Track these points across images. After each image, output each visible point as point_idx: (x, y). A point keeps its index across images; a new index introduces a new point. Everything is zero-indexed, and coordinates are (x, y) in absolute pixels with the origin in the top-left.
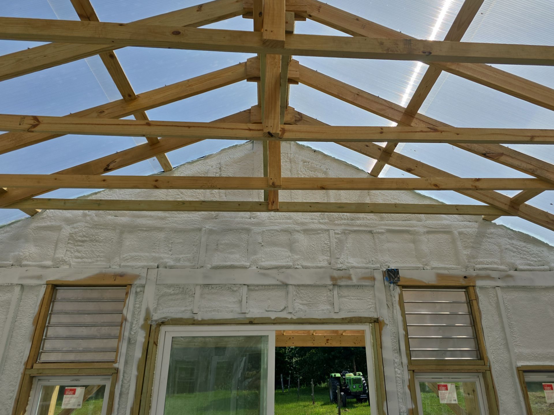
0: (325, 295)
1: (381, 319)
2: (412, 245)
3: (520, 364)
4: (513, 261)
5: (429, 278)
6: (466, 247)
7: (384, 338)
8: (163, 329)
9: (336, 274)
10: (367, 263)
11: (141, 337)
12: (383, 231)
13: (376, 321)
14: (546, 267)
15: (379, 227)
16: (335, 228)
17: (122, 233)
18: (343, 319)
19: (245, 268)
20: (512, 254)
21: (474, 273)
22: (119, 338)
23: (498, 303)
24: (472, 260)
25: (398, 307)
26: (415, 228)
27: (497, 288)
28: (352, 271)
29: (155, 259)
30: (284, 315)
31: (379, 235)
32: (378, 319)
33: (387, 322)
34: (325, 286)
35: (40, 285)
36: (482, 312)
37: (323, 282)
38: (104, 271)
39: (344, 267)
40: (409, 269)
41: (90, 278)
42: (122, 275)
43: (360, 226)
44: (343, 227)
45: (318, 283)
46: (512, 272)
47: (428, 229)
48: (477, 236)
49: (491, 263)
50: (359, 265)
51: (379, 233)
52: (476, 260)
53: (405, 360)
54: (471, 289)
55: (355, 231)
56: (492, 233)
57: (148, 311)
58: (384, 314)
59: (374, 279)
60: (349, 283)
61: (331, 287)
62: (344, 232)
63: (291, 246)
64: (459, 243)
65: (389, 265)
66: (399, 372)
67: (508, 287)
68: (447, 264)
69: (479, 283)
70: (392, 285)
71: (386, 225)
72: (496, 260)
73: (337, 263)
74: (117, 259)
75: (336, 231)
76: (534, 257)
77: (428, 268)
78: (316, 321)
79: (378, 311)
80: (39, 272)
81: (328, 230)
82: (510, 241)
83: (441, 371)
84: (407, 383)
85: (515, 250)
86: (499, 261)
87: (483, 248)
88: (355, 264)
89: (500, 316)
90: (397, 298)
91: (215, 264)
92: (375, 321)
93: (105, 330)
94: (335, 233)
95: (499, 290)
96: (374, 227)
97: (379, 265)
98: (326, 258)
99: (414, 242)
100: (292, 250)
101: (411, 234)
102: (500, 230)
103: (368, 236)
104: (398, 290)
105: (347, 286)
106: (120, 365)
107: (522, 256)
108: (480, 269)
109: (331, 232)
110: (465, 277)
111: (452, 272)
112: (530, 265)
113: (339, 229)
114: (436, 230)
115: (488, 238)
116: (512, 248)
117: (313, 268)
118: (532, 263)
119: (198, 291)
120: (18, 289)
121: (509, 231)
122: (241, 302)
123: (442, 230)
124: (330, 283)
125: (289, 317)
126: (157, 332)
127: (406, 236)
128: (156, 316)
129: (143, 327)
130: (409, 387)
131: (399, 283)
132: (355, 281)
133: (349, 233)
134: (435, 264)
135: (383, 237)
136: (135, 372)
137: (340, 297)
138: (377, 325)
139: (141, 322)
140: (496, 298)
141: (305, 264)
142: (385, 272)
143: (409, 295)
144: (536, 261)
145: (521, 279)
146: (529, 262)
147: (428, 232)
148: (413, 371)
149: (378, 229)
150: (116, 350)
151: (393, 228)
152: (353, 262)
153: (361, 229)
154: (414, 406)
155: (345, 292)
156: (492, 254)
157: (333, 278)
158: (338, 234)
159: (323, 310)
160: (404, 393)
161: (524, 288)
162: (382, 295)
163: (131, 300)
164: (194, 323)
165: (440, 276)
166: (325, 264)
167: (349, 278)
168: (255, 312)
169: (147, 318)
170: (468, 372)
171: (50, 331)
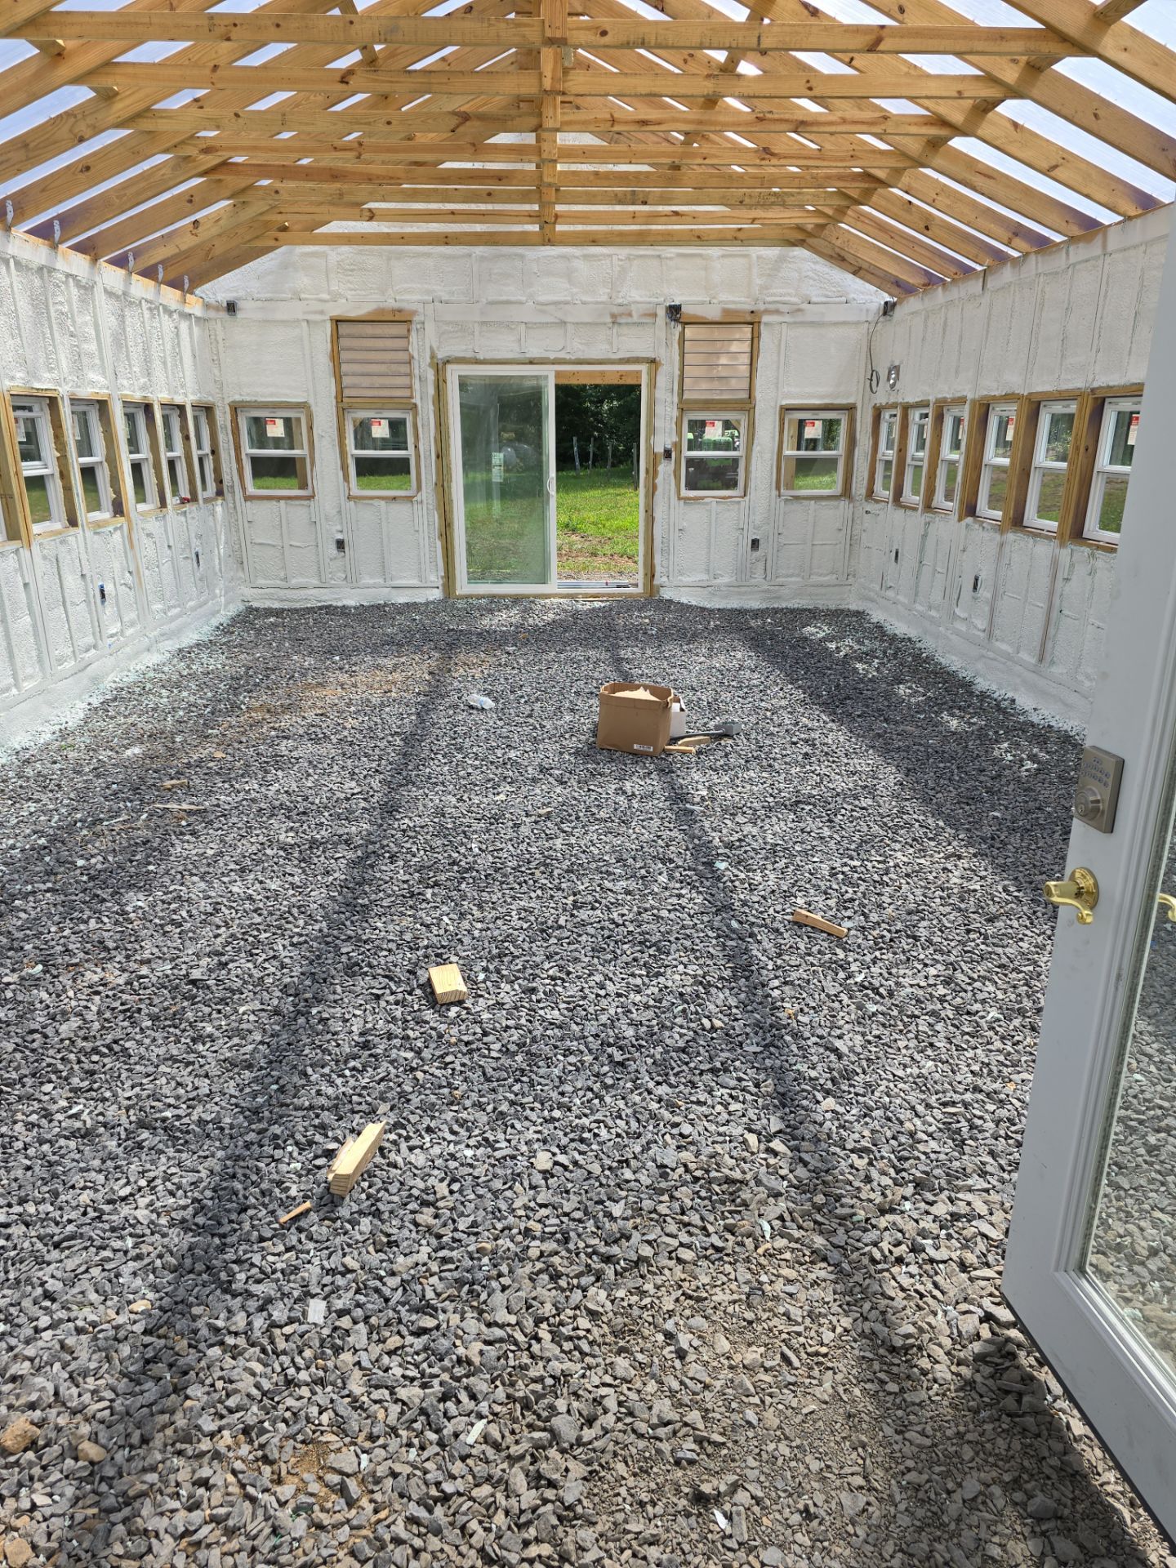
0: (604, 333)
1: (658, 359)
2: (703, 273)
3: (785, 402)
4: (808, 293)
5: (713, 313)
6: (761, 275)
7: (659, 379)
8: (449, 367)
9: (616, 310)
10: (650, 297)
11: (431, 375)
12: (672, 255)
13: (653, 361)
14: (842, 299)
16: (619, 252)
17: (389, 259)
18: (621, 359)
19: (521, 303)
20: (812, 283)
21: (762, 307)
22: (410, 375)
23: (780, 341)
24: (764, 291)
25: (677, 346)
27: (783, 324)
28: (633, 307)
29: (428, 292)
30: (562, 355)
32: (655, 359)
33: (663, 362)
34: (604, 324)
35: (324, 321)
36: (762, 351)
37: (603, 320)
38: (382, 305)
39: (625, 302)
40: (694, 303)
41: (369, 313)
42: (400, 311)
44: (627, 252)
45: (597, 320)
46: (805, 306)
47: (724, 252)
48: (776, 261)
49: (785, 295)
50: (642, 300)
52: (768, 291)
53: (676, 399)
54: (757, 325)
55: (641, 257)
56: (795, 256)
57: (431, 348)
58: (661, 354)
59: (655, 315)
60: (630, 320)
61: (611, 325)
62: (628, 258)
63: (569, 275)
65: (673, 299)
66: (669, 409)
67: (796, 323)
68: (736, 297)
69: (765, 319)
70: (674, 322)
72: (792, 290)
73: (618, 298)
74: (390, 291)
75: (619, 258)
76: (834, 286)
77: (715, 301)
78: (595, 362)
79: (656, 350)
80: (319, 306)
81: (610, 256)
82: (814, 265)
83: (708, 409)
84: (675, 420)
85: (815, 277)
86: (795, 292)
87: (781, 275)
88: (638, 299)
90: (677, 336)
91: (490, 299)
93: (394, 367)
94: (618, 261)
95: (784, 326)
97: (663, 300)
98: (607, 291)
99: (706, 269)
100: (570, 281)
101: (704, 259)
103: (655, 263)
104: (679, 328)
105: (627, 324)
106: (417, 400)
107: (821, 285)
108: (771, 302)
109: (614, 260)
110: (753, 311)
111: (739, 305)
112: (828, 296)
113: (622, 255)
114: (734, 252)
115: (790, 262)
116: (812, 275)
117: (593, 303)
118: (831, 293)
119: (477, 329)
120: (304, 325)
122: (520, 340)
123: (739, 252)
124: (609, 320)
125: (568, 357)
126: (444, 370)
127: (698, 261)
128: (441, 355)
129: (430, 365)
130: (677, 424)
131: (681, 320)
132: (635, 319)
133: (635, 259)
134: (723, 297)
135: (671, 263)
136: (431, 408)
137: (618, 335)
138: (653, 365)
139: (428, 361)
140: (779, 335)
141: (584, 298)
142: (668, 307)
143: (690, 332)
144: (836, 291)
145: (811, 314)
146: (826, 292)
148: (683, 408)
149: (667, 253)
150: (410, 387)
152: (635, 296)
154: (678, 441)
155: (624, 330)
156: (788, 283)
157: (613, 316)
158: (621, 261)
159: (601, 349)
160: (671, 429)
161: (812, 324)
162: (662, 335)
163: (413, 336)
164: (478, 362)
165: (726, 312)
166: (604, 298)
167: (630, 315)
168: (534, 352)
169: (433, 357)
170: (734, 409)
171: (344, 368)
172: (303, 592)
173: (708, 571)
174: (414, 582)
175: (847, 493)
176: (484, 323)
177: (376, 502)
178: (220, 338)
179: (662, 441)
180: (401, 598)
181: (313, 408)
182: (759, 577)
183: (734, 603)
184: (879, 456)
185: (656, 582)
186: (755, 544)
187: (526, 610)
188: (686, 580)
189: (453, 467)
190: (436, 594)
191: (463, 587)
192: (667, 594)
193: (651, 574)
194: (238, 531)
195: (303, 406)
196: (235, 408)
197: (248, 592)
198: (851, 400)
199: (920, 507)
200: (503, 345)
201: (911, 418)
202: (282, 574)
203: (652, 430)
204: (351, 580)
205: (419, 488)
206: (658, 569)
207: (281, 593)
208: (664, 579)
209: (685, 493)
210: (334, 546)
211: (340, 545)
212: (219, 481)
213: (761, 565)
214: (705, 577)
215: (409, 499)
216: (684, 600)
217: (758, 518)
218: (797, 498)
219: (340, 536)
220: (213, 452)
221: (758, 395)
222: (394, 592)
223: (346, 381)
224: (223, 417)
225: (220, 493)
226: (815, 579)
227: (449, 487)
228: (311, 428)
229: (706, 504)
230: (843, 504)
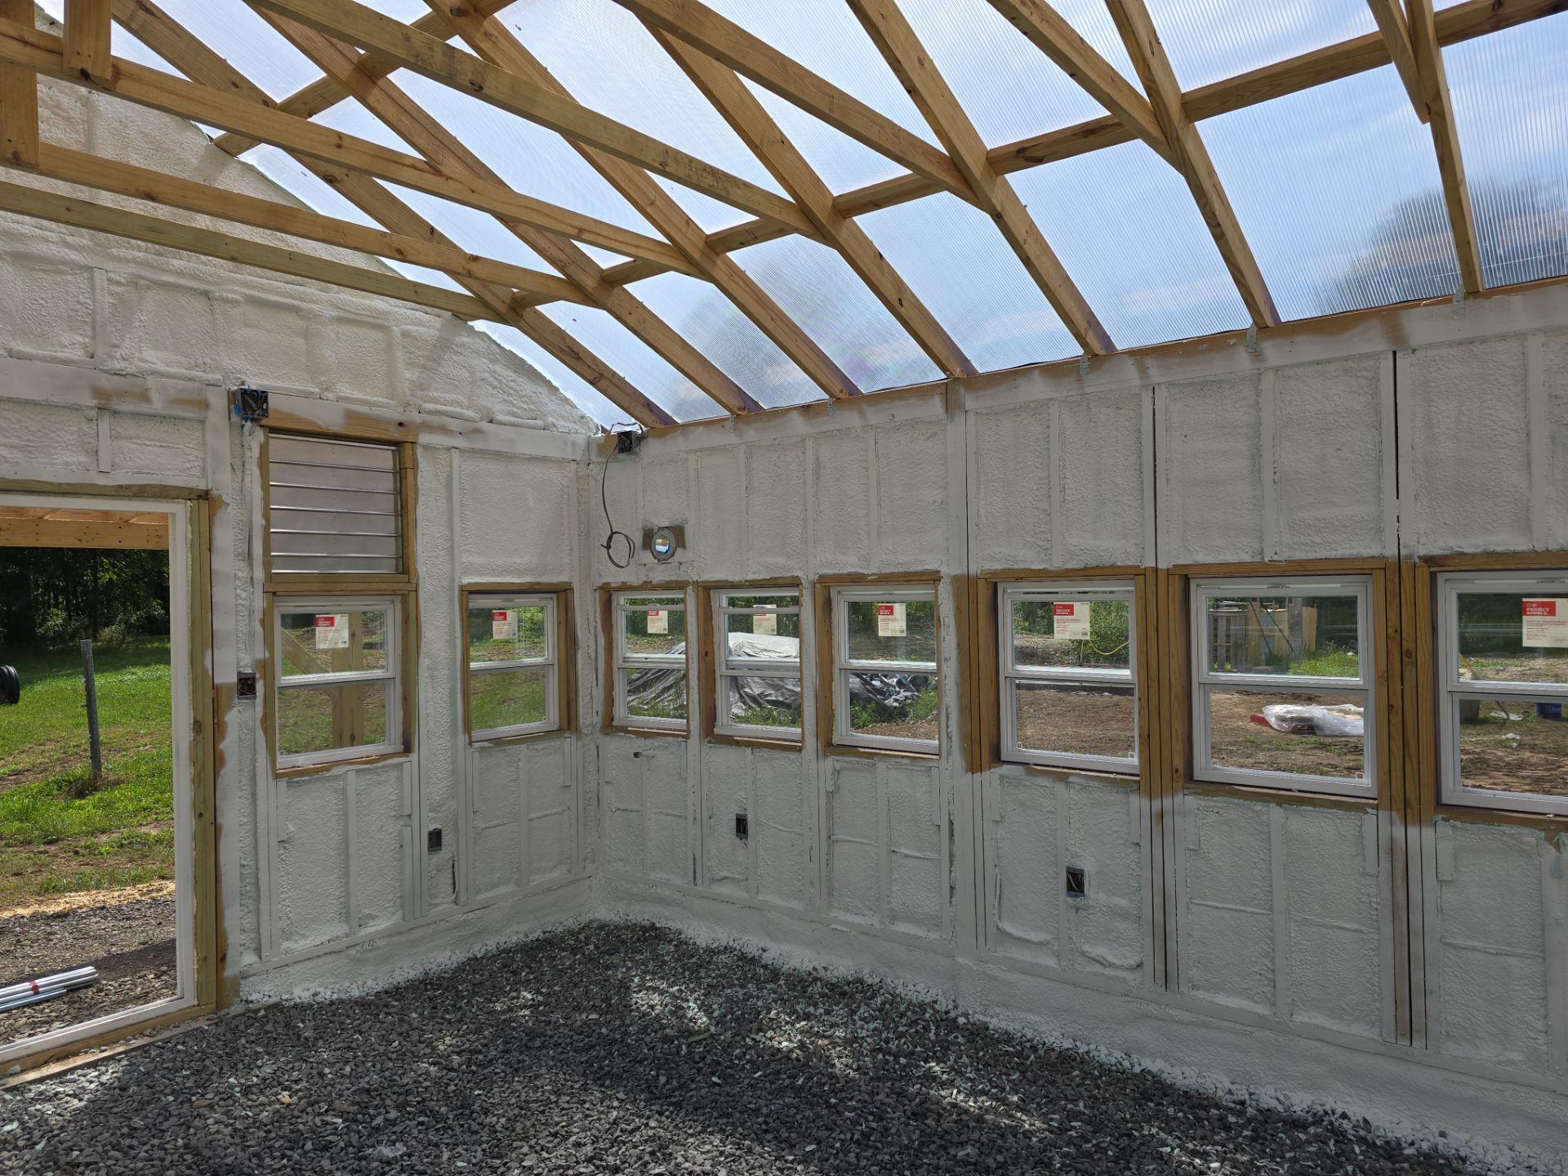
0: (74, 429)
1: (215, 492)
2: (300, 342)
3: (466, 580)
4: (490, 405)
5: (329, 417)
6: (411, 365)
7: (218, 532)
9: (107, 382)
10: (191, 369)
12: (237, 297)
13: (203, 497)
14: (539, 422)
15: (230, 287)
16: (110, 266)
18: (120, 487)
20: (491, 391)
21: (418, 419)
23: (450, 478)
24: (419, 393)
25: (256, 471)
26: (313, 306)
27: (454, 450)
28: (151, 382)
31: (228, 307)
32: (207, 492)
33: (226, 499)
34: (75, 409)
36: (421, 492)
37: (71, 399)
39: (132, 369)
40: (289, 394)
43: (180, 273)
44: (132, 269)
45: (55, 399)
46: (484, 425)
47: (341, 313)
48: (435, 346)
49: (451, 403)
50: (172, 370)
51: (227, 301)
52: (425, 393)
53: (259, 574)
54: (408, 447)
55: (165, 285)
56: (463, 345)
58: (224, 483)
59: (205, 405)
60: (143, 408)
61: (93, 413)
62: (135, 283)
64: (400, 354)
65: (244, 378)
66: (244, 595)
67: (473, 450)
68: (369, 394)
69: (425, 438)
70: (248, 424)
71: (246, 284)
72: (461, 399)
73: (112, 357)
75: (112, 275)
76: (525, 402)
77: (330, 396)
78: (49, 488)
79: (210, 474)
81: (89, 269)
82: (491, 366)
84: (258, 615)
85: (496, 383)
86: (466, 401)
87: (443, 371)
88: (160, 366)
89: (450, 500)
90: (256, 452)
92: (199, 497)
94: (110, 280)
95: (456, 455)
96: (215, 284)
97: (219, 376)
98: (81, 339)
99: (306, 335)
101: (302, 317)
102: (478, 340)
103: (199, 304)
104: (260, 435)
105: (135, 415)
107: (505, 397)
108: (430, 412)
109: (99, 277)
110: (401, 424)
111: (377, 411)
112: (515, 415)
113: (122, 272)
114: (359, 318)
115: (456, 353)
116: (491, 379)
117: (42, 359)
118: (519, 411)
121: (494, 346)
123: (368, 320)
124: (89, 401)
127: (290, 319)
130: (263, 622)
131: (265, 422)
132: (158, 405)
133: (149, 288)
134: (346, 391)
135: (235, 312)
137: (116, 437)
138: (204, 505)
140: (448, 469)
141: (18, 346)
142: (234, 393)
143: (281, 447)
144: (526, 410)
146: (515, 410)
147: (341, 320)
148: (274, 593)
149: (226, 291)
151: (263, 296)
152: (154, 360)
153: (182, 281)
154: (267, 655)
155: (130, 428)
156: (456, 386)
157: (98, 392)
158: (118, 283)
159: (67, 464)
160: (251, 634)
161: (498, 455)
162: (222, 444)
165: (351, 416)
166: (77, 354)
167: (144, 396)
170: (373, 594)
173: (346, 916)
175: (569, 722)
179: (233, 658)
182: (443, 904)
183: (405, 970)
184: (618, 662)
185: (230, 971)
186: (435, 839)
188: (302, 945)
192: (261, 992)
193: (215, 958)
198: (563, 578)
203: (206, 640)
206: (235, 938)
208: (249, 958)
209: (284, 760)
213: (446, 877)
214: (340, 929)
217: (437, 788)
218: (498, 742)
221: (420, 567)
226: (538, 879)
229: (335, 778)
230: (568, 743)
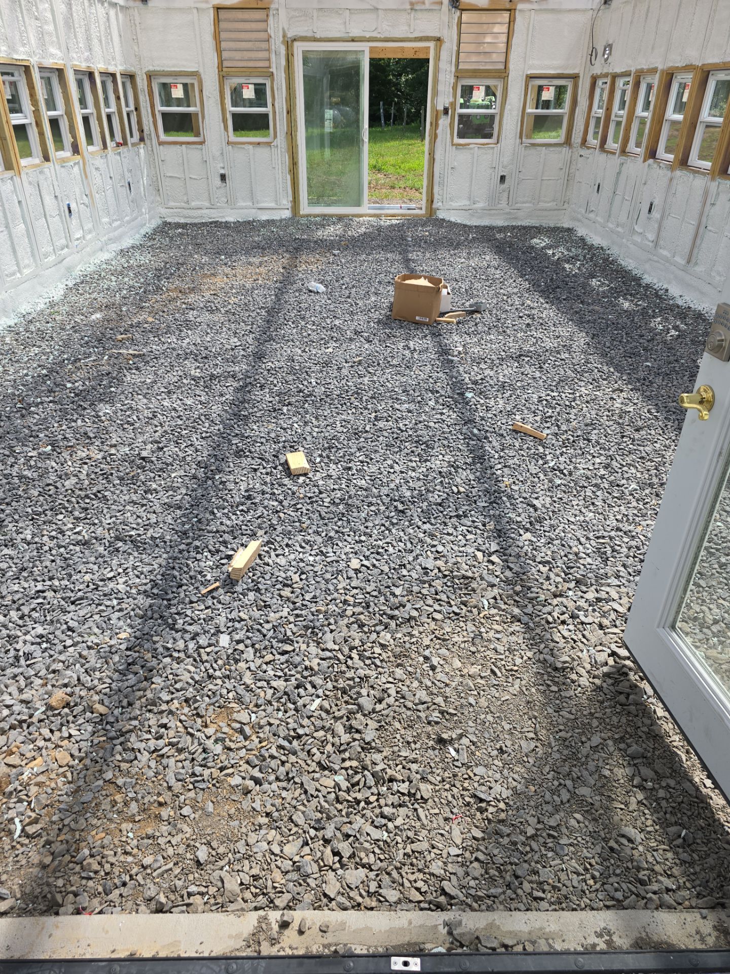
0: (405, 17)
1: (442, 38)
3: (529, 72)
7: (442, 53)
8: (296, 44)
11: (283, 50)
13: (438, 40)
18: (416, 37)
22: (268, 50)
23: (529, 24)
25: (456, 27)
27: (532, 10)
30: (375, 34)
32: (440, 38)
33: (445, 40)
34: (406, 10)
35: (209, 8)
36: (515, 32)
37: (404, 7)
41: (240, 3)
45: (400, 7)
53: (453, 69)
54: (513, 11)
57: (283, 29)
58: (445, 34)
59: (442, 4)
60: (423, 7)
61: (409, 11)
66: (448, 77)
67: (541, 10)
69: (520, 6)
70: (454, 9)
78: (397, 40)
79: (441, 31)
83: (475, 77)
84: (452, 85)
89: (528, 33)
90: (457, 20)
93: (258, 44)
95: (533, 13)
104: (458, 13)
105: (421, 10)
106: (273, 70)
110: (511, 1)
119: (315, 14)
120: (195, 11)
122: (345, 23)
124: (408, 7)
125: (378, 36)
126: (292, 46)
128: (290, 34)
129: (283, 42)
130: (453, 87)
131: (460, 7)
132: (427, 6)
136: (283, 75)
137: (415, 19)
138: (439, 42)
139: (281, 39)
140: (529, 20)
143: (466, 17)
145: (553, 3)
148: (458, 76)
150: (269, 60)
154: (454, 101)
155: (419, 15)
157: (411, 3)
159: (403, 30)
160: (449, 92)
161: (553, 11)
162: (445, 19)
163: (271, 20)
164: (316, 40)
167: (423, 3)
168: (355, 32)
169: (284, 36)
170: (494, 77)
171: (224, 45)
172: (199, 212)
173: (470, 199)
174: (272, 205)
175: (568, 142)
176: (321, 9)
177: (246, 147)
178: (137, 23)
179: (443, 101)
180: (264, 217)
181: (203, 76)
182: (503, 204)
183: (485, 222)
184: (593, 114)
185: (434, 206)
186: (503, 178)
187: (347, 226)
188: (455, 205)
189: (298, 120)
190: (287, 214)
191: (305, 209)
192: (441, 215)
193: (431, 201)
194: (155, 167)
195: (195, 74)
196: (150, 76)
197: (164, 211)
198: (576, 71)
199: (618, 152)
200: (333, 27)
201: (617, 85)
202: (185, 199)
203: (436, 93)
204: (231, 202)
205: (275, 136)
206: (436, 197)
207: (186, 212)
208: (440, 204)
209: (457, 140)
210: (219, 179)
211: (223, 177)
212: (141, 131)
213: (506, 194)
214: (467, 203)
215: (268, 144)
216: (453, 220)
217: (506, 159)
218: (533, 145)
219: (222, 172)
220: (136, 109)
221: (511, 66)
222: (259, 211)
223: (225, 55)
224: (142, 83)
225: (142, 139)
226: (542, 205)
227: (296, 136)
228: (201, 91)
229: (471, 149)
230: (565, 150)
